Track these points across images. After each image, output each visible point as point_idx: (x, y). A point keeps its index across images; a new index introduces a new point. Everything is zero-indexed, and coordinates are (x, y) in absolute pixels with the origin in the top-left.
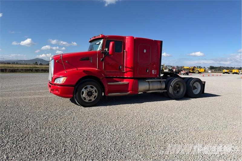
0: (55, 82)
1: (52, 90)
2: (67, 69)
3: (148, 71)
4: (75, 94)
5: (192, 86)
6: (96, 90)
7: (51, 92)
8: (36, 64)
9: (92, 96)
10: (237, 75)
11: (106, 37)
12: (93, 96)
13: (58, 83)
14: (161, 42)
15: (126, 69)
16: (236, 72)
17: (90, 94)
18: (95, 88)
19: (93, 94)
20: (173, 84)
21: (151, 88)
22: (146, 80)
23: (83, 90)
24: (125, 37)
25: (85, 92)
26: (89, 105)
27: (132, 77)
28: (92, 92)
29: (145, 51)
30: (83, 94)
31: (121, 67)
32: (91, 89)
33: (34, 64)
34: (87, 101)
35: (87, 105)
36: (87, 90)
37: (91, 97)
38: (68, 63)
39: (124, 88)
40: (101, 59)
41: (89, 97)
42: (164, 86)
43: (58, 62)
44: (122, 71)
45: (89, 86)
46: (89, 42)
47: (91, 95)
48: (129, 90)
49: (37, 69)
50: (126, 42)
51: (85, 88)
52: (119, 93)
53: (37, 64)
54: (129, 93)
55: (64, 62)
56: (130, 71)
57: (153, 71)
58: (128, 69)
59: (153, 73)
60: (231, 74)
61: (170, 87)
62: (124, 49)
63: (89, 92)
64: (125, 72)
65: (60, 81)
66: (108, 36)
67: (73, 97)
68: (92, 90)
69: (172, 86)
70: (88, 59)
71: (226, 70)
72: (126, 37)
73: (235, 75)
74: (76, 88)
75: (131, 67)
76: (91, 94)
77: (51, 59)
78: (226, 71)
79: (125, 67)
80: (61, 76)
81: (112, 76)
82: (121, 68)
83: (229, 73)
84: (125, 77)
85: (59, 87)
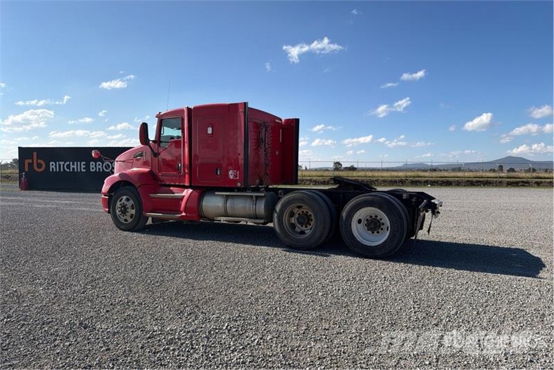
3: (219, 173)
9: (127, 213)
19: (128, 210)
21: (229, 211)
28: (127, 207)
31: (180, 165)
32: (126, 203)
34: (122, 220)
41: (123, 215)
48: (181, 209)
57: (230, 172)
59: (231, 177)
63: (122, 207)
82: (181, 169)
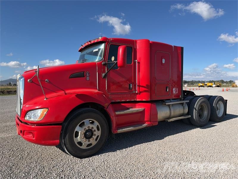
0: (27, 118)
1: (21, 131)
2: (47, 93)
3: (168, 91)
4: (64, 139)
5: (216, 108)
6: (98, 125)
7: (19, 134)
8: (9, 85)
9: (93, 137)
10: (211, 88)
11: (109, 40)
12: (95, 137)
13: (32, 119)
14: (182, 48)
15: (139, 88)
16: (210, 85)
17: (88, 134)
18: (97, 123)
19: (94, 133)
20: (198, 106)
21: (172, 114)
22: (167, 104)
23: (77, 129)
24: (136, 41)
25: (81, 131)
26: (88, 153)
27: (149, 100)
28: (93, 130)
29: (164, 61)
30: (77, 135)
31: (131, 85)
32: (91, 126)
33: (8, 85)
34: (84, 147)
35: (85, 154)
36: (84, 127)
37: (91, 139)
38: (50, 82)
39: (139, 118)
40: (103, 75)
41: (87, 140)
42: (186, 110)
43: (32, 82)
44: (134, 92)
45: (86, 121)
46: (79, 51)
47: (91, 137)
48: (145, 120)
49: (10, 90)
50: (138, 48)
51: (81, 126)
52: (132, 128)
53: (11, 85)
54: (145, 125)
55: (43, 81)
56: (145, 91)
57: (174, 89)
58: (142, 89)
59: (174, 92)
60: (206, 88)
61: (194, 110)
62: (135, 58)
63: (87, 131)
64: (137, 94)
65: (36, 116)
66: (112, 39)
67: (60, 143)
68: (92, 128)
69: (197, 109)
70: (83, 76)
71: (201, 83)
72: (138, 41)
73: (209, 88)
74: (65, 126)
75: (147, 85)
76: (91, 134)
77: (19, 76)
78: (201, 85)
79: (138, 86)
80: (37, 107)
81: (119, 101)
82: (132, 88)
83: (204, 87)
84: (138, 100)
85: (33, 127)
